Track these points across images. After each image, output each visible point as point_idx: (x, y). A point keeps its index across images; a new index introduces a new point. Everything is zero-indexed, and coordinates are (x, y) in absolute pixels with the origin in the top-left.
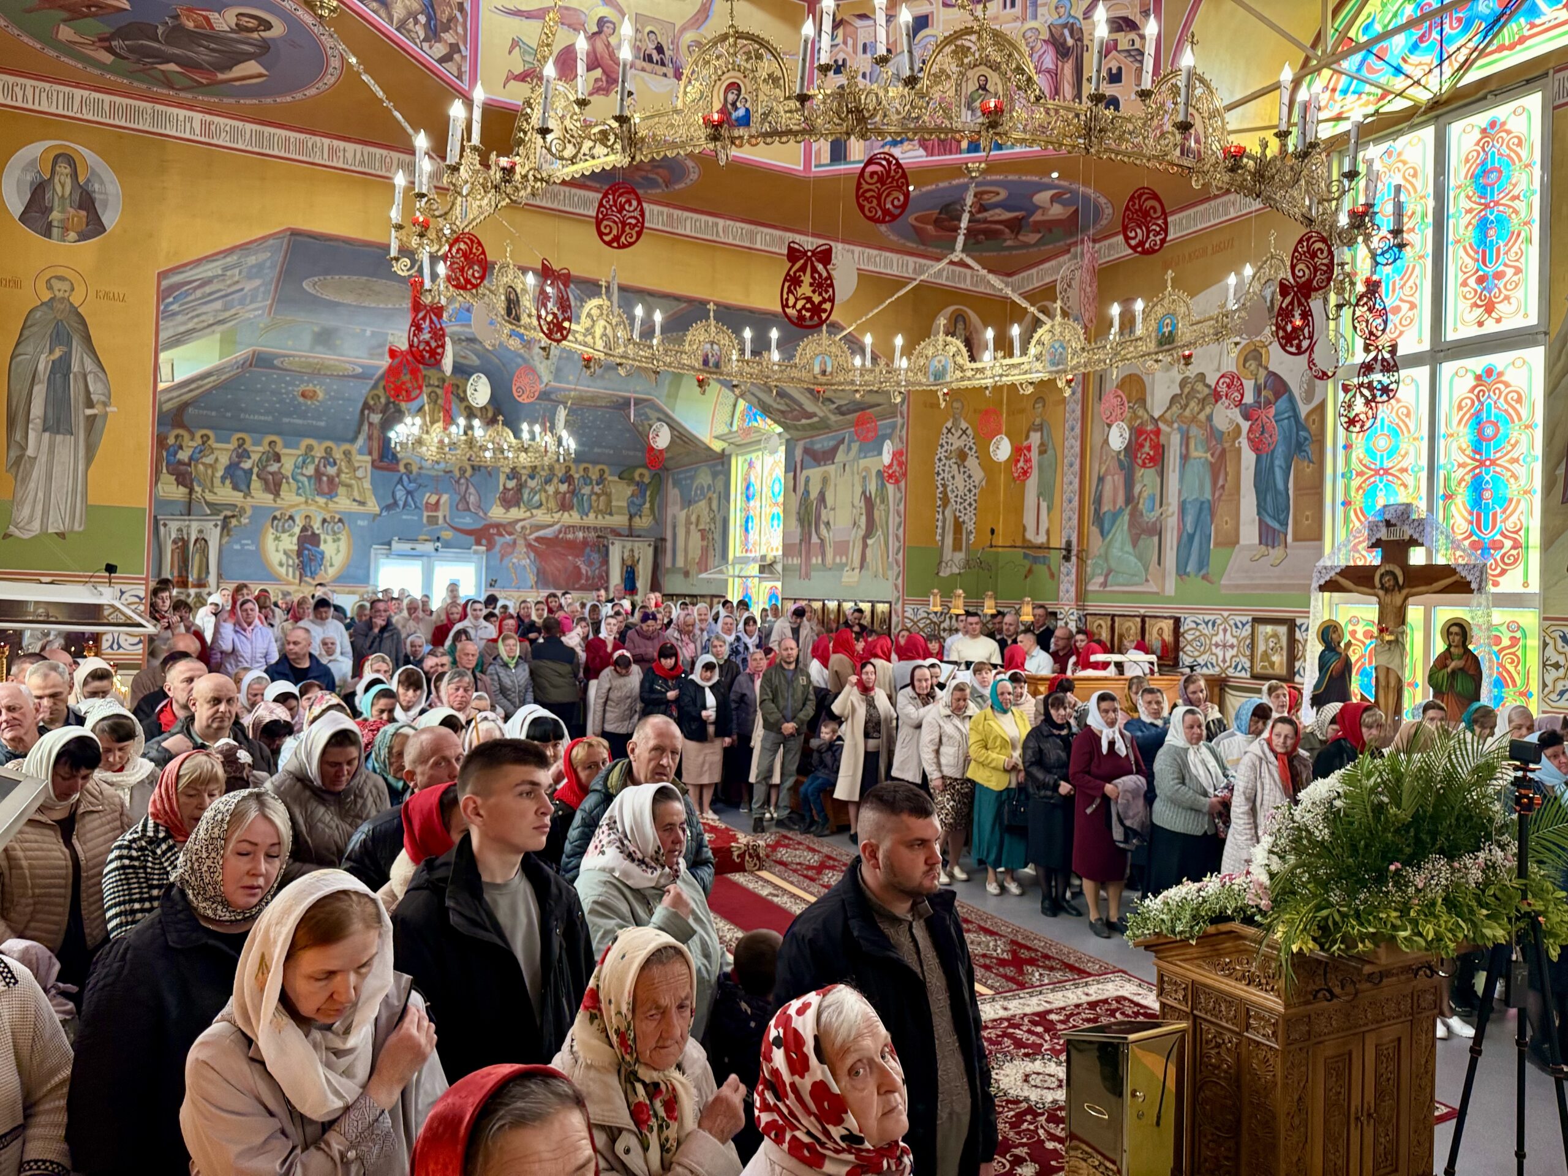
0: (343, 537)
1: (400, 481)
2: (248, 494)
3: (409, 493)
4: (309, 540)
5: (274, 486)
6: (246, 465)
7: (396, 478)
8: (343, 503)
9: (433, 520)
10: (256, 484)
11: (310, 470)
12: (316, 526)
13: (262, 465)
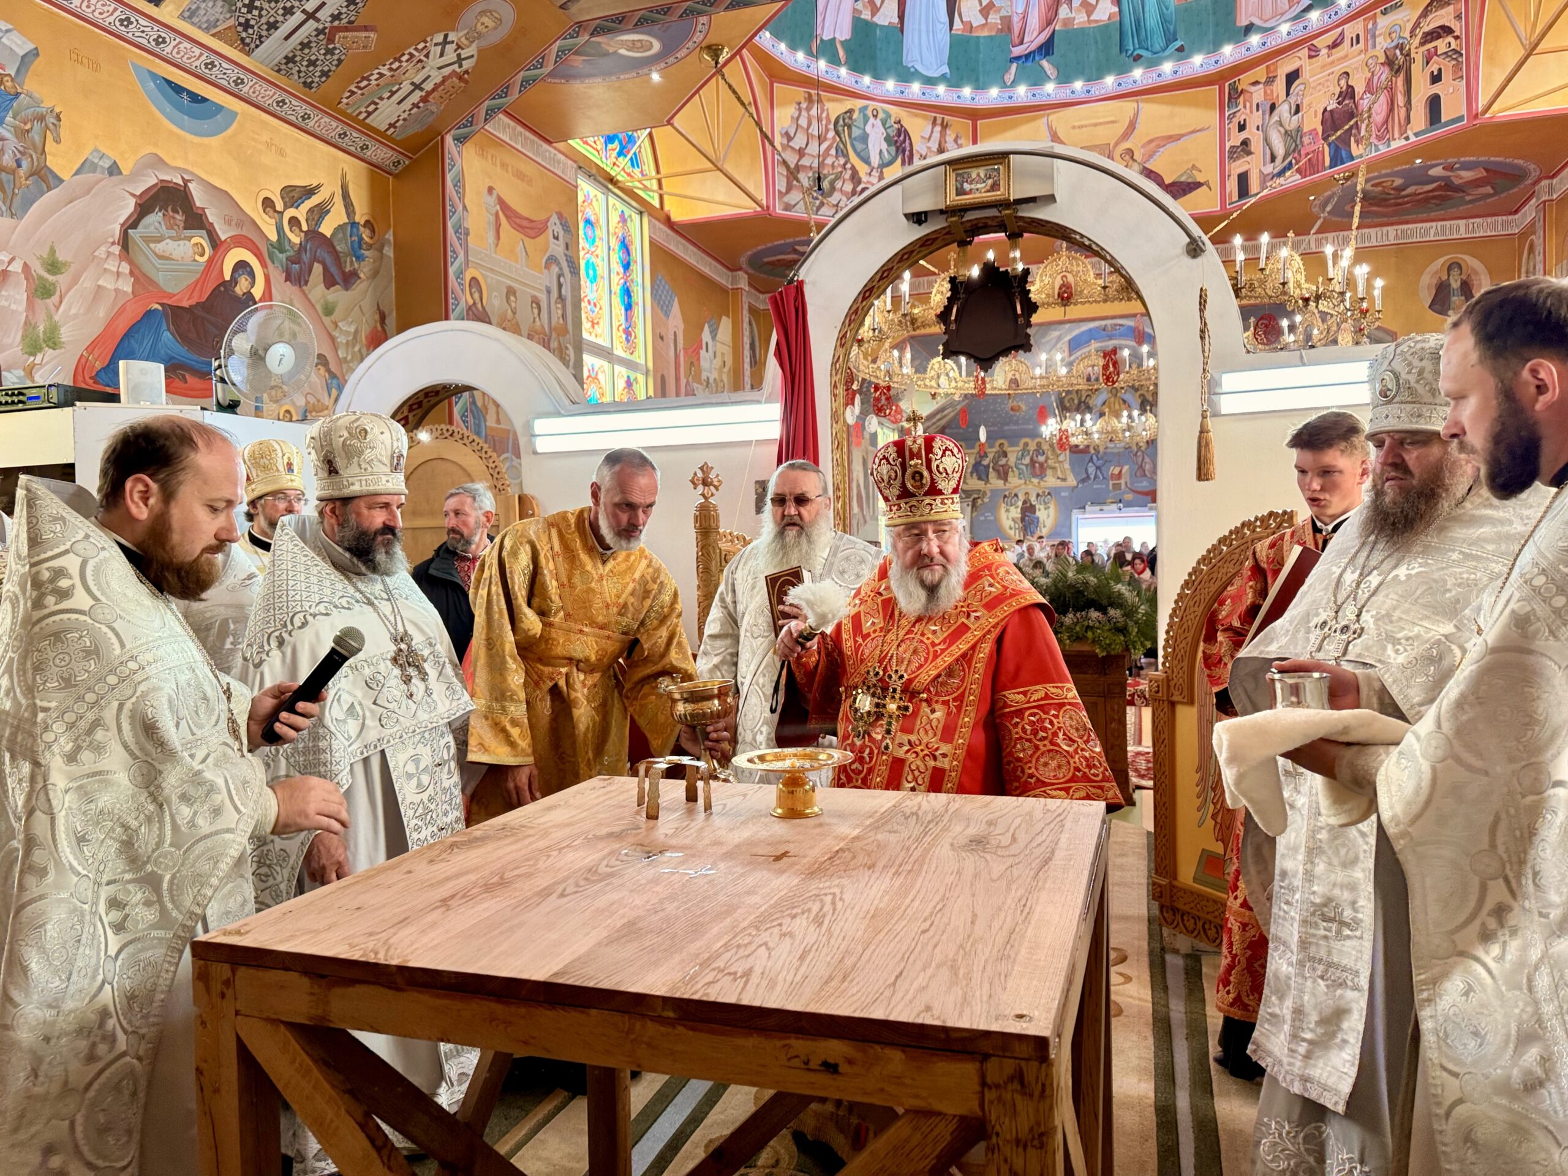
0: (1052, 506)
1: (1091, 460)
2: (987, 481)
3: (1098, 468)
4: (1028, 510)
5: (1003, 475)
6: (985, 462)
7: (1088, 458)
8: (1051, 481)
9: (1117, 487)
10: (992, 474)
11: (1027, 460)
12: (1033, 499)
13: (995, 461)
